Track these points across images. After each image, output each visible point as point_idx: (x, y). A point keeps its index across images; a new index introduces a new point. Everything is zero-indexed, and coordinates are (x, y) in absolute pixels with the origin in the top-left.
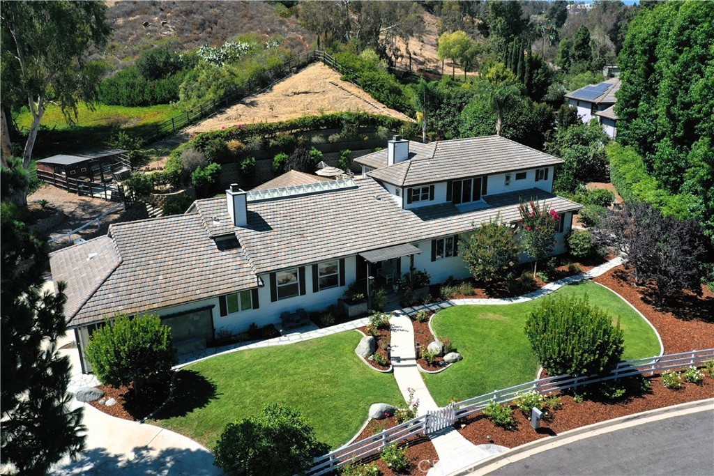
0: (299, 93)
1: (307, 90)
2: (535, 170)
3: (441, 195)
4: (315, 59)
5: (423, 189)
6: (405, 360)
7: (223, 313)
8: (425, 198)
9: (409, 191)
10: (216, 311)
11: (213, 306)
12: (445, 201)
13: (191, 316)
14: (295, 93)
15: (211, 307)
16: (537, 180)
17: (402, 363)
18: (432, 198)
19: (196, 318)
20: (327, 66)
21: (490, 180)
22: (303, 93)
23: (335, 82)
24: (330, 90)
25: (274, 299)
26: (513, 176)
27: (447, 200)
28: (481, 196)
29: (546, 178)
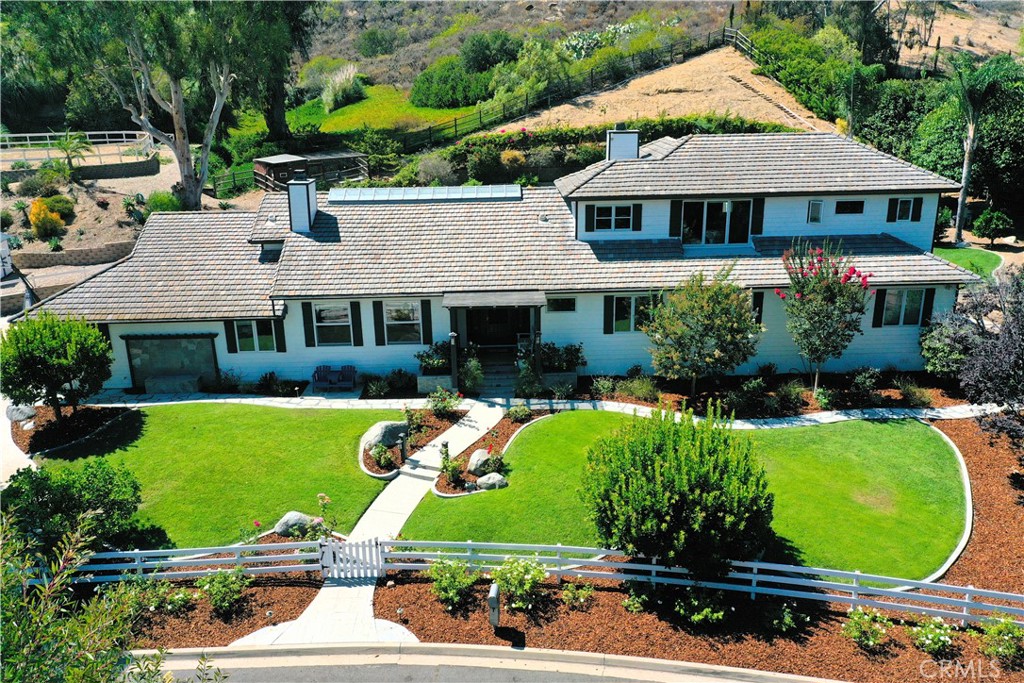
0: (667, 92)
1: (682, 87)
2: (886, 199)
3: (656, 223)
4: (723, 43)
5: (617, 209)
6: (424, 467)
7: (232, 349)
8: (622, 224)
9: (589, 209)
10: (221, 343)
11: (216, 335)
12: (667, 236)
13: (184, 343)
14: (660, 92)
15: (212, 336)
16: (891, 218)
17: (419, 471)
18: (637, 227)
19: (191, 347)
20: (738, 53)
21: (770, 208)
22: (674, 91)
23: (739, 76)
24: (725, 88)
25: (309, 343)
26: (830, 205)
27: (671, 235)
28: (750, 236)
29: (916, 217)
